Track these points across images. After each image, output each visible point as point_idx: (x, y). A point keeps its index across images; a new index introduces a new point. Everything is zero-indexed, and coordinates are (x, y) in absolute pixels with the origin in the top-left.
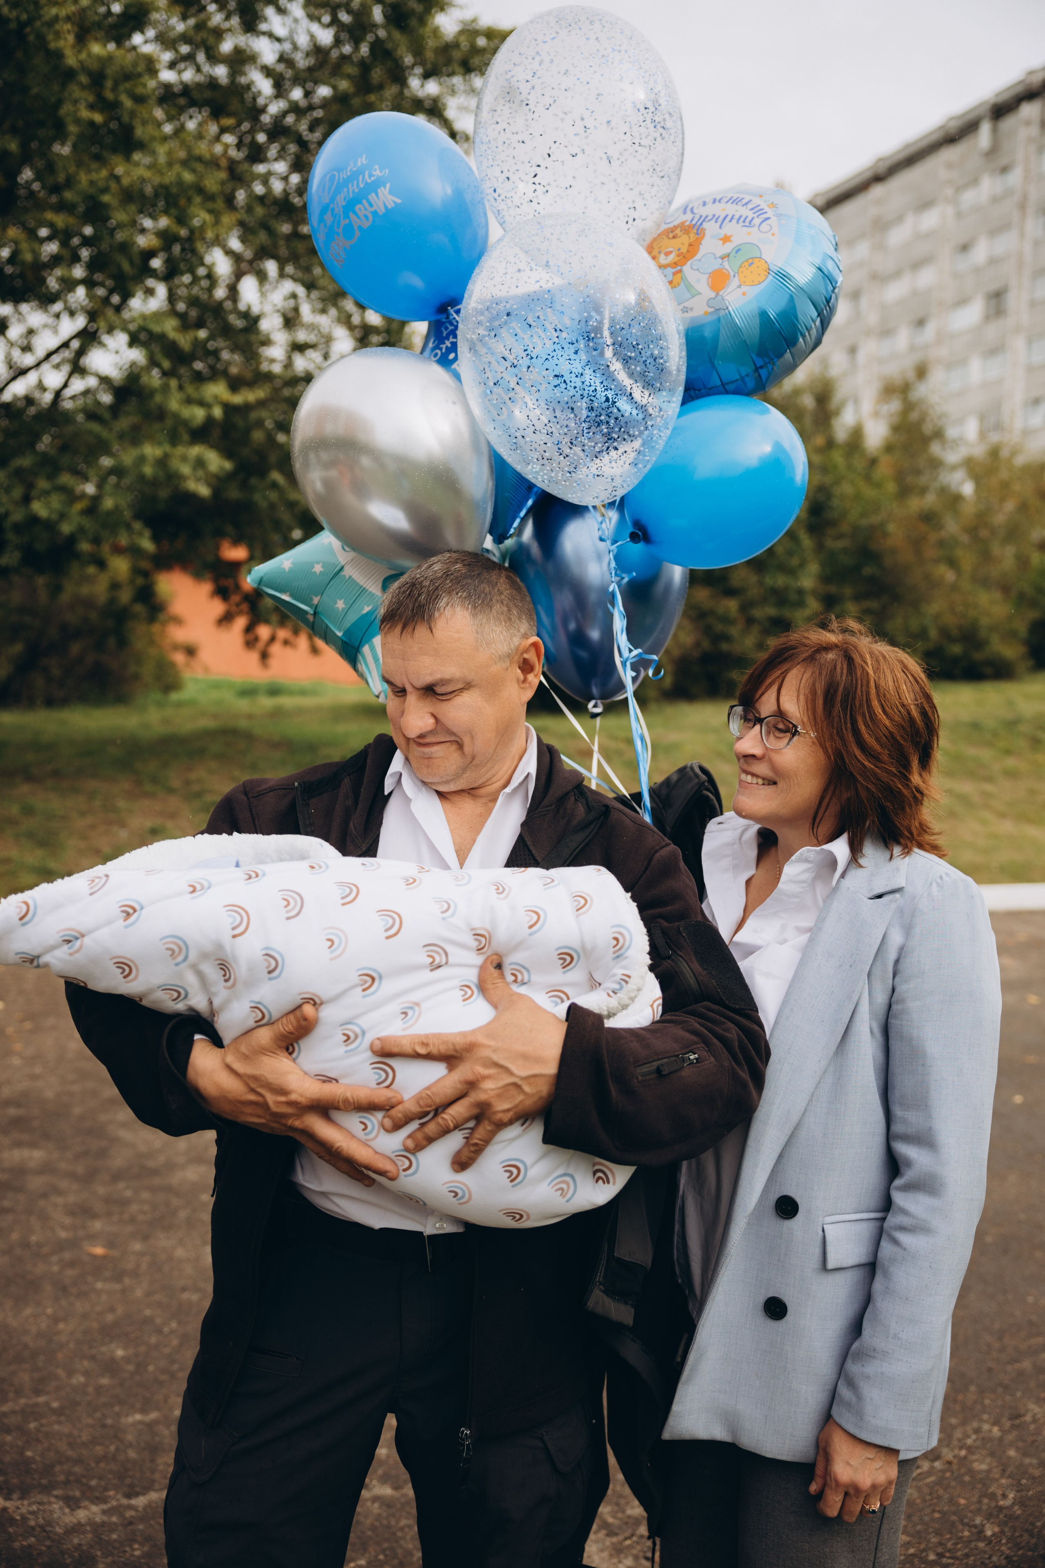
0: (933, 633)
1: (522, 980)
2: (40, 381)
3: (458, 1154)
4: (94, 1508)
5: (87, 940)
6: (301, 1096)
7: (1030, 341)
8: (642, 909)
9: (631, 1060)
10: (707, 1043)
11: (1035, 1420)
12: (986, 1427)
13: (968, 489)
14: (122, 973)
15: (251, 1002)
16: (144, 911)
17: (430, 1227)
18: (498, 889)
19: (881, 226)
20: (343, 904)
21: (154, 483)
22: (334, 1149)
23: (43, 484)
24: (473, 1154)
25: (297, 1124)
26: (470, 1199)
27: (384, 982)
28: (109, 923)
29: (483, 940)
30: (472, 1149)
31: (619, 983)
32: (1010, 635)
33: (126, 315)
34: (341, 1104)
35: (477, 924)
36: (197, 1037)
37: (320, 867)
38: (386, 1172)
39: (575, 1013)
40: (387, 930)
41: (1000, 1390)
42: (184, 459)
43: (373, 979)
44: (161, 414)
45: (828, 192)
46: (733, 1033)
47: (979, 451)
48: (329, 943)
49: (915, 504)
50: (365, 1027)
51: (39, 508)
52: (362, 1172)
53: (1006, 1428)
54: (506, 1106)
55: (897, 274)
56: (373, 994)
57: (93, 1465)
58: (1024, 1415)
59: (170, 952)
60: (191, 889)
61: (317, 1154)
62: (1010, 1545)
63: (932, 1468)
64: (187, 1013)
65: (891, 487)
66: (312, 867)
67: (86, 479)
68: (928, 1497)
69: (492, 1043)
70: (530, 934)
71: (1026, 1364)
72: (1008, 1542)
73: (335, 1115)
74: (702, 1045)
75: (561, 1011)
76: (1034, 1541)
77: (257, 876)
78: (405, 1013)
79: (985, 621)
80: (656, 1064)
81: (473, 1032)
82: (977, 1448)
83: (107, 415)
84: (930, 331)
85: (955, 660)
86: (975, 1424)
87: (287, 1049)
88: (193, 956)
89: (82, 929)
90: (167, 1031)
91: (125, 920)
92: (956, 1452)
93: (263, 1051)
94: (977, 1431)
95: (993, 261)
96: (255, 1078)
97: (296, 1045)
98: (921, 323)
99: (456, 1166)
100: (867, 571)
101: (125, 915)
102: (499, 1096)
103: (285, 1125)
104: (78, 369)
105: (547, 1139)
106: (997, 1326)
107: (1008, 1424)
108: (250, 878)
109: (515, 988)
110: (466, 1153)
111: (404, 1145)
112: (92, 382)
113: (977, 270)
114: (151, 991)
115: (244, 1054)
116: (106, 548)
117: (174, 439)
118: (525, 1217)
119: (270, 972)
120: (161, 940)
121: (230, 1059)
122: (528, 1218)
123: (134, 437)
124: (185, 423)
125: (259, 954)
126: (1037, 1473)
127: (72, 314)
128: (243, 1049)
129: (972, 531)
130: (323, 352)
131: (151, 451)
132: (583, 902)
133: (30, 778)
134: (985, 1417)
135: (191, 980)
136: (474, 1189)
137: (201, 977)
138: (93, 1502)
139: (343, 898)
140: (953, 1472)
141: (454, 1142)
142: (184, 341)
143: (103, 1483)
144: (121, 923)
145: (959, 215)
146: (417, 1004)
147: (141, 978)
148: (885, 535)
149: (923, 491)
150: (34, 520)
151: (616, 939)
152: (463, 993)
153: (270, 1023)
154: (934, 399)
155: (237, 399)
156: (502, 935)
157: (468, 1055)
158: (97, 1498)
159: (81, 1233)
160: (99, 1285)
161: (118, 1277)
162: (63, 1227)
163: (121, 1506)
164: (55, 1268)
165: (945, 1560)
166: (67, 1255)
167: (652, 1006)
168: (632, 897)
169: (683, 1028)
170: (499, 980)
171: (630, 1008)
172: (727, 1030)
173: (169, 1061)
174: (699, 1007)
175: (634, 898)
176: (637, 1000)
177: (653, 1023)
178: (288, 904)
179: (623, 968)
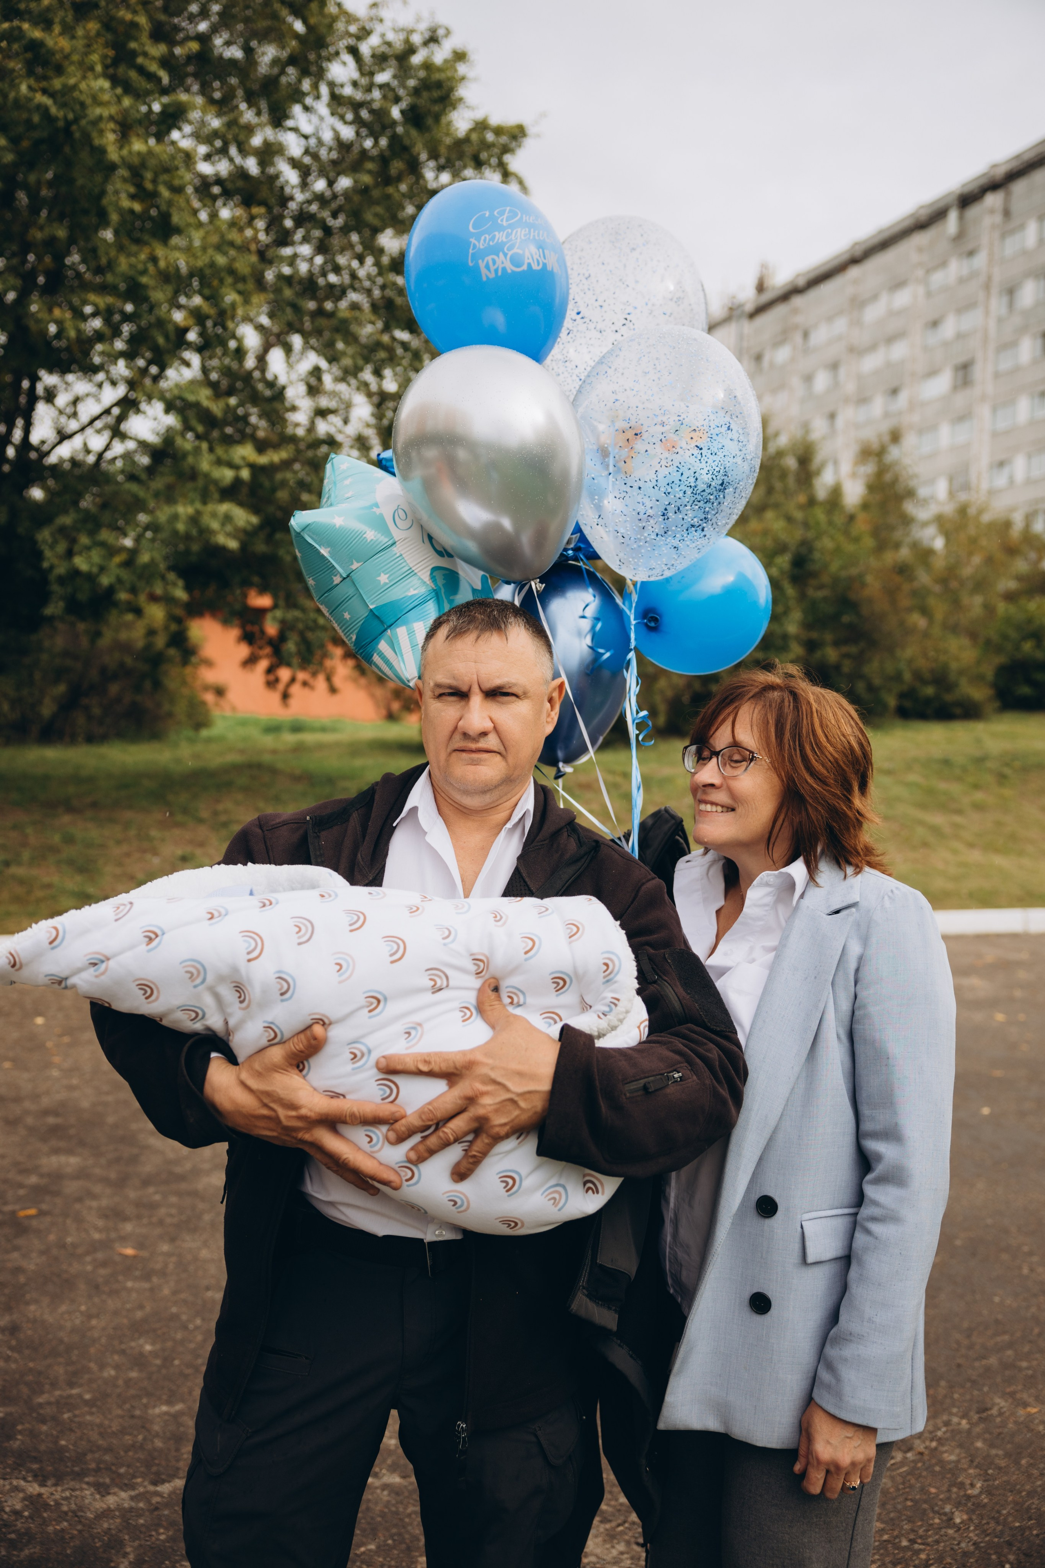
1: (518, 1002)
2: (85, 444)
3: (457, 1165)
4: (123, 1495)
5: (112, 963)
6: (311, 1111)
7: (994, 409)
8: (630, 937)
9: (620, 1077)
10: (689, 1062)
11: (1001, 1414)
12: (955, 1420)
13: (939, 543)
14: (144, 994)
15: (264, 1022)
16: (165, 936)
17: (431, 1235)
18: (496, 917)
19: (857, 304)
20: (351, 931)
21: (187, 538)
22: (341, 1161)
23: (84, 540)
24: (471, 1166)
25: (307, 1137)
26: (468, 1207)
27: (389, 1003)
28: (132, 947)
29: (481, 964)
30: (471, 1160)
31: (609, 1006)
32: (979, 679)
33: (163, 384)
34: (348, 1118)
35: (476, 950)
36: (213, 1055)
37: (330, 896)
38: (391, 1181)
39: (567, 1032)
40: (391, 955)
41: (968, 1385)
42: (214, 515)
43: (379, 1001)
44: (193, 475)
45: (809, 272)
46: (714, 1053)
47: (949, 509)
48: (338, 967)
49: (889, 558)
50: (371, 1045)
51: (81, 563)
52: (368, 1182)
53: (974, 1421)
54: (503, 1120)
55: (872, 348)
56: (378, 1015)
57: (122, 1453)
58: (991, 1409)
59: (189, 975)
60: (210, 916)
61: (325, 1165)
62: (977, 1532)
63: (906, 1458)
64: (204, 1032)
65: (869, 542)
66: (322, 896)
67: (125, 535)
68: (901, 1486)
69: (490, 1061)
70: (526, 960)
71: (993, 1361)
72: (975, 1529)
73: (343, 1129)
74: (686, 1064)
75: (555, 1031)
76: (1000, 1528)
77: (271, 904)
78: (409, 1033)
79: (954, 665)
80: (642, 1082)
81: (472, 1051)
82: (947, 1439)
83: (144, 476)
84: (903, 398)
85: (928, 701)
86: (945, 1418)
87: (298, 1067)
88: (210, 978)
89: (107, 953)
90: (185, 1049)
91: (148, 945)
92: (927, 1443)
93: (275, 1068)
94: (947, 1424)
95: (960, 336)
97: (306, 1063)
98: (894, 392)
99: (455, 1177)
100: (846, 619)
101: (147, 939)
102: (497, 1111)
103: (296, 1138)
104: (117, 433)
105: (541, 1151)
106: (965, 1325)
107: (976, 1417)
108: (264, 906)
109: (511, 1009)
110: (465, 1164)
111: (407, 1157)
112: (131, 445)
113: (946, 344)
114: (170, 1011)
115: (257, 1071)
116: (142, 598)
117: (205, 498)
118: (519, 1225)
119: (282, 994)
120: (181, 963)
121: (244, 1076)
122: (523, 1225)
123: (169, 496)
124: (215, 483)
125: (271, 977)
126: (1003, 1463)
127: (114, 383)
128: (257, 1066)
129: (943, 581)
130: (343, 417)
131: (184, 509)
132: (575, 929)
133: (70, 809)
134: (955, 1410)
135: (208, 1001)
136: (472, 1198)
137: (218, 998)
138: (122, 1489)
139: (351, 925)
140: (924, 1463)
141: (454, 1154)
142: (216, 408)
143: (131, 1471)
144: (143, 947)
145: (929, 294)
146: (420, 1025)
147: (161, 998)
148: (863, 585)
149: (897, 545)
150: (76, 573)
151: (606, 965)
152: (462, 1014)
153: (282, 1042)
154: (907, 461)
155: (264, 460)
156: (499, 960)
157: (467, 1072)
158: (126, 1485)
159: (113, 1235)
160: (129, 1284)
161: (147, 1276)
162: (96, 1229)
163: (147, 1492)
164: (89, 1268)
165: (916, 1546)
166: (100, 1255)
167: (639, 1027)
168: (620, 925)
169: (668, 1049)
170: (496, 1003)
171: (618, 1029)
172: (708, 1051)
173: (187, 1078)
174: (683, 1029)
175: (623, 926)
176: (625, 1022)
177: (640, 1043)
178: (300, 930)
179: (613, 991)
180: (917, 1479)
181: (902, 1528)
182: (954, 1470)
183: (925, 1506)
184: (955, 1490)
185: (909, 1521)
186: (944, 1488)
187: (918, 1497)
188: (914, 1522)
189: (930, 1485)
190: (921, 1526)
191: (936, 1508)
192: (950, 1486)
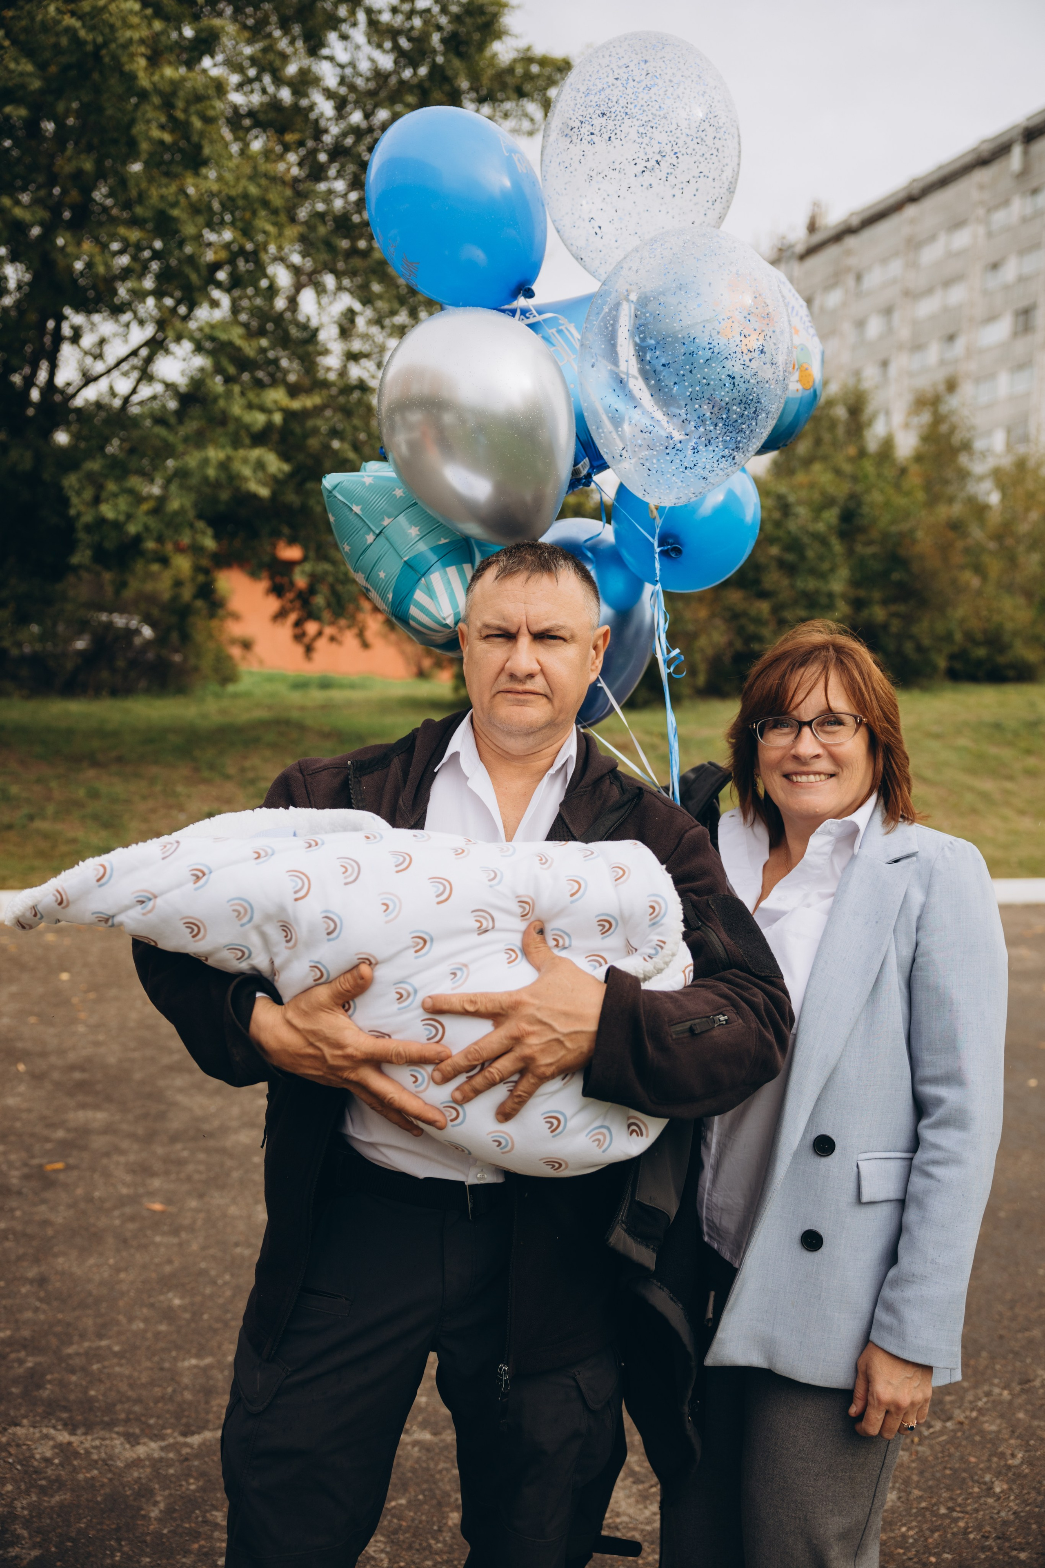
0: (958, 637)
1: (563, 945)
2: (111, 388)
3: (502, 1105)
4: (153, 1445)
5: (158, 901)
6: (357, 1050)
8: (677, 882)
9: (666, 1019)
10: (735, 1006)
12: (997, 1390)
13: (994, 499)
14: (191, 933)
15: (311, 961)
16: (212, 875)
17: (472, 1177)
18: (541, 860)
19: (914, 245)
20: (398, 872)
21: (217, 485)
22: (386, 1101)
23: (112, 487)
24: (516, 1106)
25: (352, 1076)
26: (512, 1148)
27: (435, 944)
28: (180, 885)
29: (527, 907)
30: (516, 1101)
31: (655, 948)
32: (1033, 640)
33: (192, 324)
34: (393, 1058)
35: (521, 891)
36: (259, 995)
37: (375, 837)
38: (436, 1121)
39: (613, 975)
40: (438, 896)
41: (1011, 1356)
42: (245, 461)
43: (425, 942)
44: (223, 419)
45: (863, 211)
46: (760, 999)
48: (385, 907)
50: (417, 986)
51: (107, 510)
52: (412, 1122)
53: (1016, 1392)
54: (549, 1060)
55: (929, 291)
56: (424, 955)
57: (152, 1404)
59: (236, 914)
60: (256, 855)
61: (370, 1105)
62: (1017, 1502)
63: (945, 1427)
64: (250, 972)
65: (920, 496)
66: (368, 838)
67: (152, 481)
68: (940, 1455)
69: (536, 1002)
70: (572, 902)
72: (1016, 1499)
73: (387, 1068)
74: (731, 1008)
75: (600, 973)
77: (317, 844)
78: (455, 974)
79: (1009, 626)
80: (688, 1024)
81: (518, 991)
82: (988, 1410)
83: (172, 421)
84: (960, 344)
85: (979, 663)
86: (986, 1388)
87: (344, 1007)
88: (257, 917)
89: (155, 890)
90: (232, 988)
91: (195, 883)
92: (968, 1413)
93: (322, 1007)
94: (988, 1394)
95: (1022, 279)
96: (314, 1033)
97: (351, 1003)
98: (951, 338)
99: (500, 1117)
100: (896, 576)
101: (195, 878)
102: (543, 1051)
103: (341, 1078)
104: (145, 375)
105: (587, 1092)
106: (1009, 1296)
107: (1018, 1388)
108: (310, 846)
109: (556, 952)
110: (510, 1105)
111: (452, 1097)
112: (159, 389)
113: (1007, 288)
114: (217, 950)
115: (303, 1010)
116: (170, 547)
117: (236, 444)
118: (563, 1167)
119: (329, 934)
120: (228, 902)
121: (290, 1015)
122: (567, 1167)
123: (199, 440)
124: (247, 427)
125: (319, 916)
127: (142, 323)
128: (303, 1005)
129: (998, 537)
130: (377, 361)
131: (215, 454)
132: (621, 872)
133: (95, 763)
134: (996, 1381)
135: (255, 940)
136: (516, 1139)
137: (264, 936)
138: (151, 1439)
139: (397, 866)
140: (964, 1433)
141: (499, 1094)
142: (249, 349)
143: (161, 1422)
144: (191, 886)
145: (990, 235)
146: (466, 966)
147: (208, 938)
148: (914, 541)
149: (951, 500)
150: (103, 521)
151: (653, 907)
152: (508, 956)
153: (328, 982)
154: (964, 412)
155: (296, 405)
156: (545, 903)
157: (514, 1012)
158: (155, 1435)
159: (141, 1190)
160: (158, 1239)
161: (176, 1231)
162: (124, 1184)
163: (177, 1443)
164: (117, 1222)
165: (955, 1514)
166: (128, 1210)
167: (684, 972)
168: (667, 869)
169: (713, 992)
170: (541, 945)
171: (664, 972)
172: (754, 995)
173: (234, 1016)
174: (728, 974)
175: (668, 870)
176: (671, 965)
177: (685, 987)
178: (346, 870)
179: (659, 934)
180: (956, 1448)
181: (940, 1496)
182: (995, 1440)
183: (964, 1475)
184: (995, 1459)
185: (948, 1489)
186: (985, 1458)
187: (957, 1466)
188: (952, 1490)
189: (970, 1454)
190: (960, 1494)
191: (976, 1478)
192: (990, 1456)
